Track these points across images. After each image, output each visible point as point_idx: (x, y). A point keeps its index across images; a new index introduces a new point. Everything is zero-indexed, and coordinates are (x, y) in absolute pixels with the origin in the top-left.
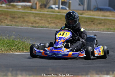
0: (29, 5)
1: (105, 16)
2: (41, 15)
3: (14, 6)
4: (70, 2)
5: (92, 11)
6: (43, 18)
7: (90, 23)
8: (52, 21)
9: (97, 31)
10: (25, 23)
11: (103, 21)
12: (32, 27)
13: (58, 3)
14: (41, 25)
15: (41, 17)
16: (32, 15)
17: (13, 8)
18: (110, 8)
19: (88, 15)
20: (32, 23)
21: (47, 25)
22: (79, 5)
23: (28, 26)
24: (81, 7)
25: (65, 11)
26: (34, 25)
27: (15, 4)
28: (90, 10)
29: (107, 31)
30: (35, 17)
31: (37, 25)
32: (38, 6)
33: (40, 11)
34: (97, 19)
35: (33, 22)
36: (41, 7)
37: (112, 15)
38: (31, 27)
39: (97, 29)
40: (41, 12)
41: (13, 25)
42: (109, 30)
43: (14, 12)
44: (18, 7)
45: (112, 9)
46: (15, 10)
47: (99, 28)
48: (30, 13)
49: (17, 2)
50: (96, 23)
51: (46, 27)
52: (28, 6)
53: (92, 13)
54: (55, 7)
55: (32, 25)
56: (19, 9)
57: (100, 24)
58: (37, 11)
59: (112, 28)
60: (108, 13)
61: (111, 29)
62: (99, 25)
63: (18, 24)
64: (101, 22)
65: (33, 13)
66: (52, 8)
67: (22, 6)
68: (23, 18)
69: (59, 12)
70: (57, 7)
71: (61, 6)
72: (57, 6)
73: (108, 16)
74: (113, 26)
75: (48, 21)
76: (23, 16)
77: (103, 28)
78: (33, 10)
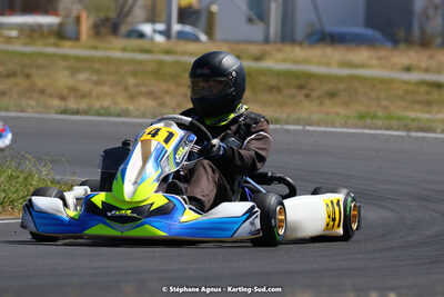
0: (50, 26)
1: (351, 65)
2: (97, 66)
4: (214, 8)
5: (301, 44)
6: (105, 77)
7: (294, 91)
8: (143, 89)
9: (319, 125)
10: (36, 96)
11: (342, 86)
14: (97, 104)
15: (98, 72)
16: (63, 64)
18: (369, 32)
19: (284, 60)
20: (63, 98)
21: (123, 104)
22: (250, 20)
23: (47, 109)
24: (256, 31)
25: (191, 47)
26: (72, 104)
28: (293, 42)
29: (359, 124)
30: (74, 71)
31: (83, 105)
32: (85, 26)
33: (95, 48)
34: (322, 78)
35: (65, 92)
36: (97, 30)
37: (379, 58)
38: (57, 113)
39: (320, 116)
40: (99, 53)
42: (369, 121)
44: (6, 33)
45: (378, 35)
47: (328, 114)
48: (54, 55)
49: (2, 14)
50: (315, 94)
51: (118, 110)
52: (46, 30)
53: (299, 52)
54: (155, 31)
55: (62, 105)
56: (9, 40)
57: (332, 95)
58: (84, 47)
59: (380, 113)
60: (362, 55)
61: (375, 116)
62: (328, 102)
63: (5, 102)
64: (334, 90)
65: (65, 57)
66: (141, 35)
67: (21, 27)
68: (28, 76)
69: (168, 52)
70: (161, 33)
71: (176, 27)
72: (161, 27)
73: (363, 66)
74: (385, 103)
75: (126, 89)
76: (27, 70)
77: (342, 111)
78: (67, 44)
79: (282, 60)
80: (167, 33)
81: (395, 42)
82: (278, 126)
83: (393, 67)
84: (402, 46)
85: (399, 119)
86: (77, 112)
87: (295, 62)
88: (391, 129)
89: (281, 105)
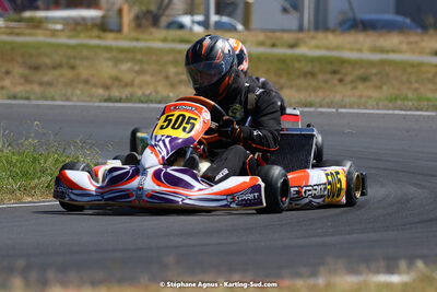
0: (93, 19)
1: (383, 51)
2: (139, 56)
3: (37, 24)
5: (334, 31)
6: (146, 67)
7: (328, 76)
9: (351, 107)
10: (80, 86)
11: (374, 71)
12: (106, 101)
13: (202, 8)
14: (139, 92)
15: (141, 62)
16: (107, 55)
17: (33, 31)
18: (399, 18)
19: (317, 47)
20: (106, 87)
21: (164, 91)
22: (285, 10)
23: (91, 96)
24: (291, 20)
26: (115, 93)
27: (41, 14)
28: (326, 29)
29: (391, 105)
30: (116, 62)
31: (126, 92)
32: (127, 18)
33: (137, 40)
34: (354, 64)
35: (109, 82)
36: (138, 22)
37: (409, 43)
38: (100, 101)
39: (353, 99)
40: (141, 44)
41: (32, 97)
42: (399, 102)
43: (38, 46)
44: (51, 26)
45: (408, 21)
46: (40, 37)
47: (360, 97)
48: (99, 47)
49: (47, 8)
50: (348, 79)
51: (159, 97)
52: (89, 23)
53: (332, 39)
55: (106, 94)
56: (54, 33)
57: (364, 79)
58: (126, 38)
59: (410, 95)
60: (393, 40)
61: (406, 98)
62: (360, 86)
63: (51, 91)
64: (366, 74)
65: (108, 49)
66: (181, 26)
67: (65, 21)
68: (73, 68)
70: (199, 23)
71: (214, 18)
72: (200, 18)
73: (393, 51)
74: (416, 85)
75: (167, 78)
76: (72, 61)
77: (375, 94)
78: (111, 35)
79: (315, 47)
80: (205, 24)
81: (424, 28)
82: (312, 109)
83: (422, 52)
84: (431, 32)
85: (428, 100)
86: (120, 100)
87: (328, 48)
88: (421, 110)
89: (316, 89)
